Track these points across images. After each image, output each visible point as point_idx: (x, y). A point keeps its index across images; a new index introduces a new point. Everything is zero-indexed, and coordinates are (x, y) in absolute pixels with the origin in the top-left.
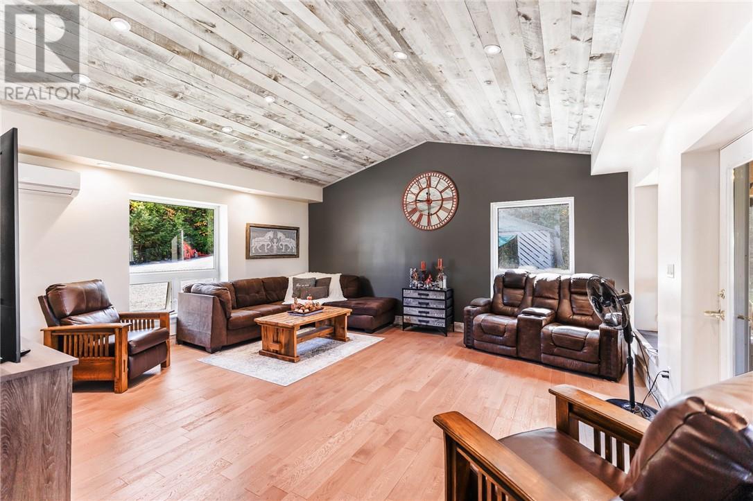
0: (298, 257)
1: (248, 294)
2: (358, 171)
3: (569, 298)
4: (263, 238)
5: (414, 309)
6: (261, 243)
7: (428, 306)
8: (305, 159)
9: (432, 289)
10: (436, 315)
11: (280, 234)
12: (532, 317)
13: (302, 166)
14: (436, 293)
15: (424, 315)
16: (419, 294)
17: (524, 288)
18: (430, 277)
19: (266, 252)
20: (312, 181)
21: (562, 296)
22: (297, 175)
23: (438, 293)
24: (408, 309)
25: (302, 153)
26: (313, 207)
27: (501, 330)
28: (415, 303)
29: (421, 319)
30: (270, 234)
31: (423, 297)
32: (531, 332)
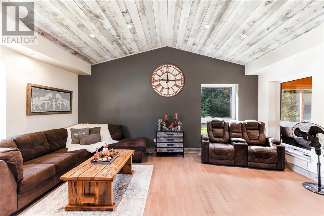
0: (72, 113)
1: (33, 148)
2: (120, 57)
3: (246, 132)
4: (44, 98)
5: (164, 143)
6: (42, 102)
7: (173, 141)
8: (91, 38)
9: (175, 131)
10: (178, 146)
11: (58, 95)
12: (240, 143)
13: (86, 44)
14: (178, 133)
15: (171, 146)
16: (167, 135)
17: (223, 128)
18: (172, 124)
19: (46, 109)
20: (86, 59)
21: (243, 131)
22: (77, 50)
23: (179, 133)
24: (160, 143)
25: (92, 31)
26: (82, 78)
27: (227, 152)
28: (165, 140)
29: (168, 149)
30: (50, 94)
31: (170, 136)
32: (242, 151)
